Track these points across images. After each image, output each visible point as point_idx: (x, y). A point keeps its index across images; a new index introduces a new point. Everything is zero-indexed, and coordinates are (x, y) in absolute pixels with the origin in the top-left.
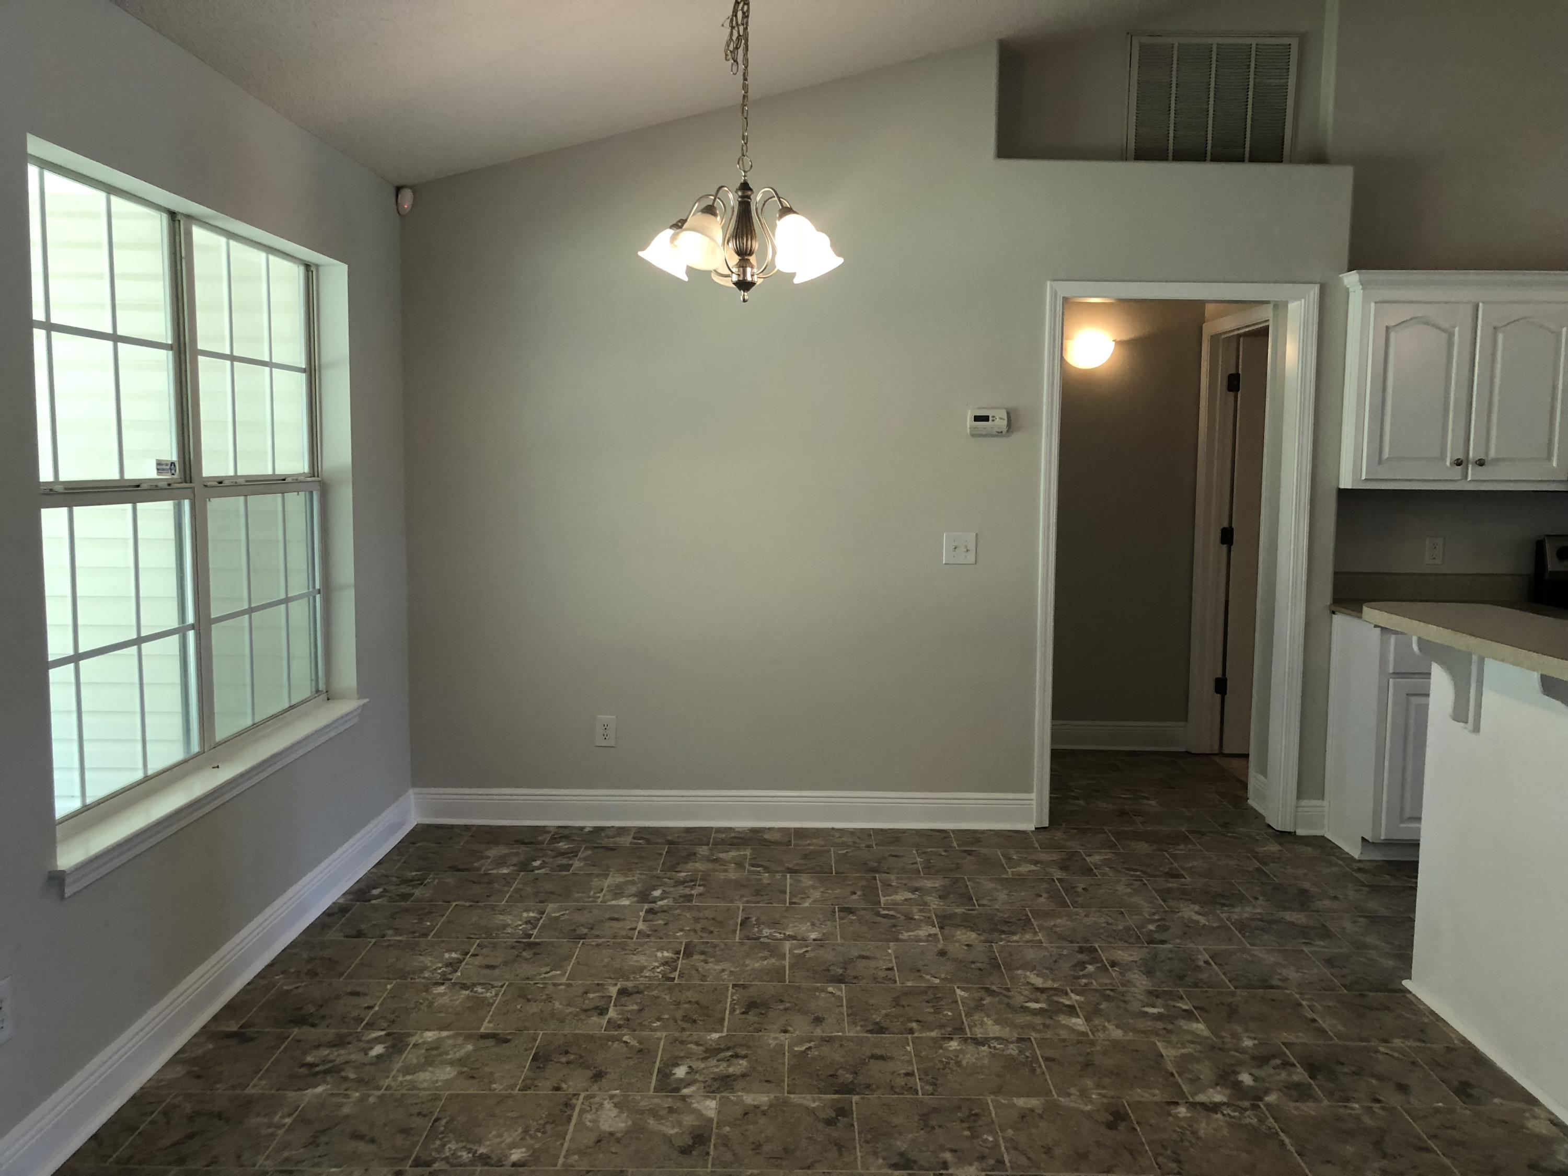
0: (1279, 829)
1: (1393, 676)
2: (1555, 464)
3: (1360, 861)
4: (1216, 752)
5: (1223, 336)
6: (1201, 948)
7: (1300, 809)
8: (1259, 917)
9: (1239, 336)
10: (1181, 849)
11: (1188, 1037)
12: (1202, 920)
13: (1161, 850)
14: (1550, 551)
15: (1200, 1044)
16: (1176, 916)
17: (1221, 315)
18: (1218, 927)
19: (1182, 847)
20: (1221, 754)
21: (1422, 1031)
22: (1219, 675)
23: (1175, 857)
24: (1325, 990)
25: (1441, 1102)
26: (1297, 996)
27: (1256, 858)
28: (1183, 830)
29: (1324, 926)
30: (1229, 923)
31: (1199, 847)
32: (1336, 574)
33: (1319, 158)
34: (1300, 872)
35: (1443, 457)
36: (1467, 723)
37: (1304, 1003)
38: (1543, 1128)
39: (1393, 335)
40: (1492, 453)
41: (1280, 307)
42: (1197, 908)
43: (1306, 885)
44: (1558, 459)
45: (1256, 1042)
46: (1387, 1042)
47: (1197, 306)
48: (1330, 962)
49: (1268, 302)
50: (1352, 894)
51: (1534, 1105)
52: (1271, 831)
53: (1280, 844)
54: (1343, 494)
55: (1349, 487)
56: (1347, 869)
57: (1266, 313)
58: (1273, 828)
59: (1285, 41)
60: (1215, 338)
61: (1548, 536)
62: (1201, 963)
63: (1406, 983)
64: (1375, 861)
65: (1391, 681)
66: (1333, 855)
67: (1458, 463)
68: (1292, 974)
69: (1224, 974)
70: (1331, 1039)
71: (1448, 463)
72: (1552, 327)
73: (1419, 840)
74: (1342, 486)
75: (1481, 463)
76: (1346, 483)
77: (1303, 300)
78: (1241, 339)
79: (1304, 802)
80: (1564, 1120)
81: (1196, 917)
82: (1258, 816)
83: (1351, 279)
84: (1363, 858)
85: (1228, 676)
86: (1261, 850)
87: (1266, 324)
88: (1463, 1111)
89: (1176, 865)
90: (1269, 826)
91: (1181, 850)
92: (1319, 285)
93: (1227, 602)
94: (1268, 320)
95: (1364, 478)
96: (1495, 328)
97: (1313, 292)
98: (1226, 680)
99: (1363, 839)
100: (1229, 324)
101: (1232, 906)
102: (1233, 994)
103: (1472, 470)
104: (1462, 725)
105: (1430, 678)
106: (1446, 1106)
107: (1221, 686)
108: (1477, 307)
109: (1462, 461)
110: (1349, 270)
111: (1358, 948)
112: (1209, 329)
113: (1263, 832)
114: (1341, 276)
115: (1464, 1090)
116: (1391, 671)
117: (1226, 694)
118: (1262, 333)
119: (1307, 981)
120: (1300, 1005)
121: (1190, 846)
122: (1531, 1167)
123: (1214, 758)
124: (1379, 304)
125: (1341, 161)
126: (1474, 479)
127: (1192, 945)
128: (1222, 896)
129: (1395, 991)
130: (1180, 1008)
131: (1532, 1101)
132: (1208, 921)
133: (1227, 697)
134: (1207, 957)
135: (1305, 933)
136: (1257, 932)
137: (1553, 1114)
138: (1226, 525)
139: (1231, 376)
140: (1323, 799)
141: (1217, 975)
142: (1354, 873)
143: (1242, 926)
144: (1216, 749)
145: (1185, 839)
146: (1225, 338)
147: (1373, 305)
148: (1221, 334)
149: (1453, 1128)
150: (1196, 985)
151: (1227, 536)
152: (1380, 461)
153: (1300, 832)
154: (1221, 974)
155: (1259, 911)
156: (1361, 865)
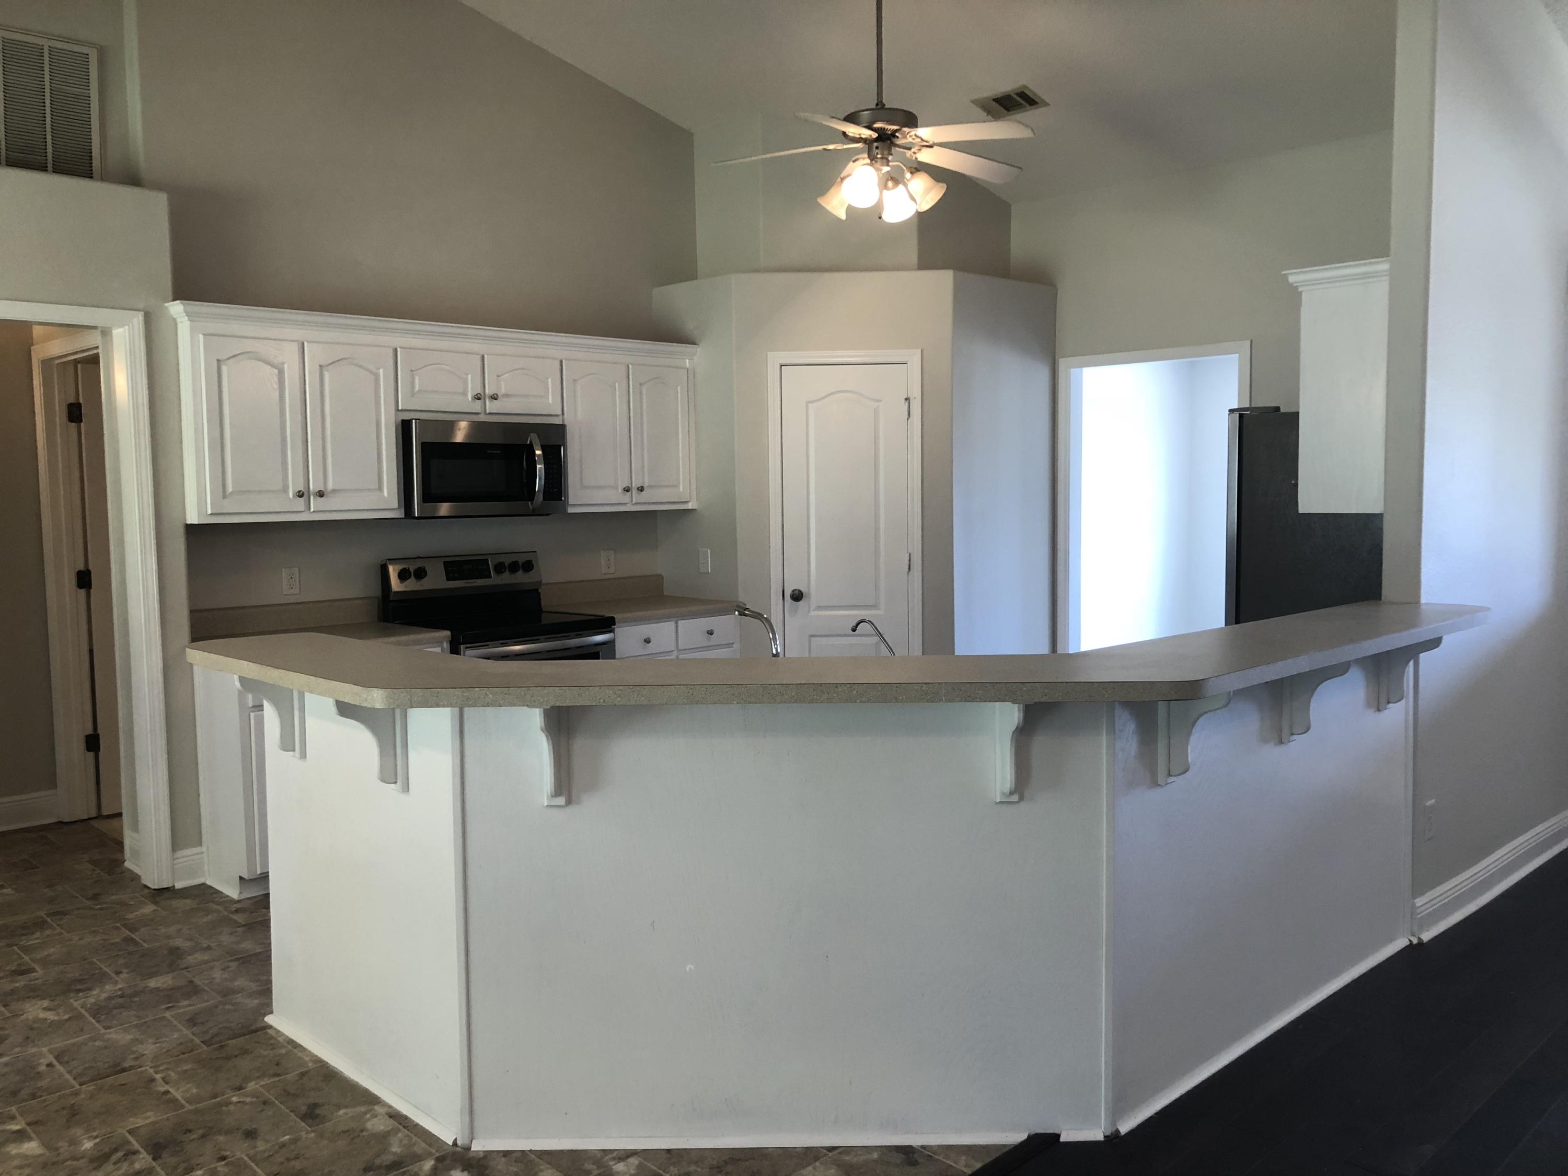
0: (156, 887)
1: (252, 709)
2: (386, 494)
3: (239, 901)
4: (95, 816)
5: (57, 362)
6: (45, 1050)
7: (176, 861)
8: (119, 993)
9: (76, 362)
10: (35, 939)
11: (16, 1162)
12: (51, 1016)
13: (10, 946)
14: (393, 571)
15: (29, 1165)
16: (19, 1021)
17: (48, 338)
18: (70, 1019)
19: (38, 935)
20: (100, 817)
21: (277, 1064)
22: (90, 731)
23: (26, 950)
24: (183, 1053)
25: (288, 1134)
26: (151, 1071)
27: (125, 926)
28: (42, 914)
29: (191, 982)
30: (83, 1011)
31: (59, 930)
32: (192, 612)
33: (133, 179)
34: (172, 930)
35: (285, 489)
36: (294, 750)
37: (158, 1076)
38: (377, 1124)
39: (224, 368)
40: (330, 486)
41: (106, 333)
42: (46, 1003)
43: (178, 942)
44: (388, 489)
45: (97, 1140)
46: (240, 1088)
47: (24, 327)
48: (192, 1021)
49: (95, 328)
50: (226, 939)
51: (375, 1104)
52: (146, 891)
53: (156, 903)
54: (191, 530)
55: (196, 522)
56: (226, 913)
57: (93, 339)
58: (149, 888)
59: (85, 50)
60: (47, 364)
61: (389, 560)
62: (42, 1068)
63: (269, 1019)
64: (255, 897)
65: (252, 714)
66: (213, 902)
67: (300, 495)
68: (149, 1048)
69: (69, 1072)
70: (183, 1107)
71: (291, 496)
72: (372, 367)
73: (268, 872)
74: (189, 522)
75: (321, 494)
76: (193, 518)
77: (127, 327)
78: (79, 366)
79: (179, 854)
80: (400, 1110)
81: (42, 1015)
82: (135, 878)
83: (176, 308)
84: (243, 897)
85: (100, 731)
86: (130, 916)
87: (95, 351)
88: (307, 1134)
89: (26, 958)
90: (146, 887)
91: (38, 938)
92: (143, 313)
93: (91, 652)
94: (97, 348)
95: (209, 512)
96: (320, 366)
97: (138, 319)
98: (98, 735)
99: (241, 878)
100: (57, 348)
101: (90, 989)
102: (76, 1094)
103: (314, 501)
104: (292, 753)
105: (263, 710)
106: (292, 1137)
107: (92, 743)
108: (303, 344)
109: (303, 493)
110: (174, 300)
111: (225, 996)
112: (39, 353)
113: (137, 895)
114: (166, 305)
115: (311, 1115)
116: (251, 705)
117: (99, 750)
118: (94, 361)
119: (164, 1050)
120: (153, 1080)
121: (48, 932)
122: (366, 1170)
123: (92, 822)
124: (208, 337)
125: (156, 186)
126: (316, 511)
127: (34, 1050)
128: (81, 981)
129: (256, 1031)
130: (10, 1130)
131: (371, 1100)
132: (58, 1015)
133: (101, 754)
134: (51, 1059)
135: (169, 997)
136: (115, 1011)
137: (390, 1107)
138: (81, 567)
139: (70, 406)
140: (200, 843)
141: (61, 1075)
142: (231, 915)
143: (97, 1011)
144: (94, 814)
145: (40, 924)
146: (58, 364)
147: (201, 336)
148: (53, 359)
149: (297, 1157)
150: (33, 1096)
151: (84, 580)
152: (224, 497)
153: (178, 885)
154: (65, 1073)
155: (120, 986)
156: (238, 906)
